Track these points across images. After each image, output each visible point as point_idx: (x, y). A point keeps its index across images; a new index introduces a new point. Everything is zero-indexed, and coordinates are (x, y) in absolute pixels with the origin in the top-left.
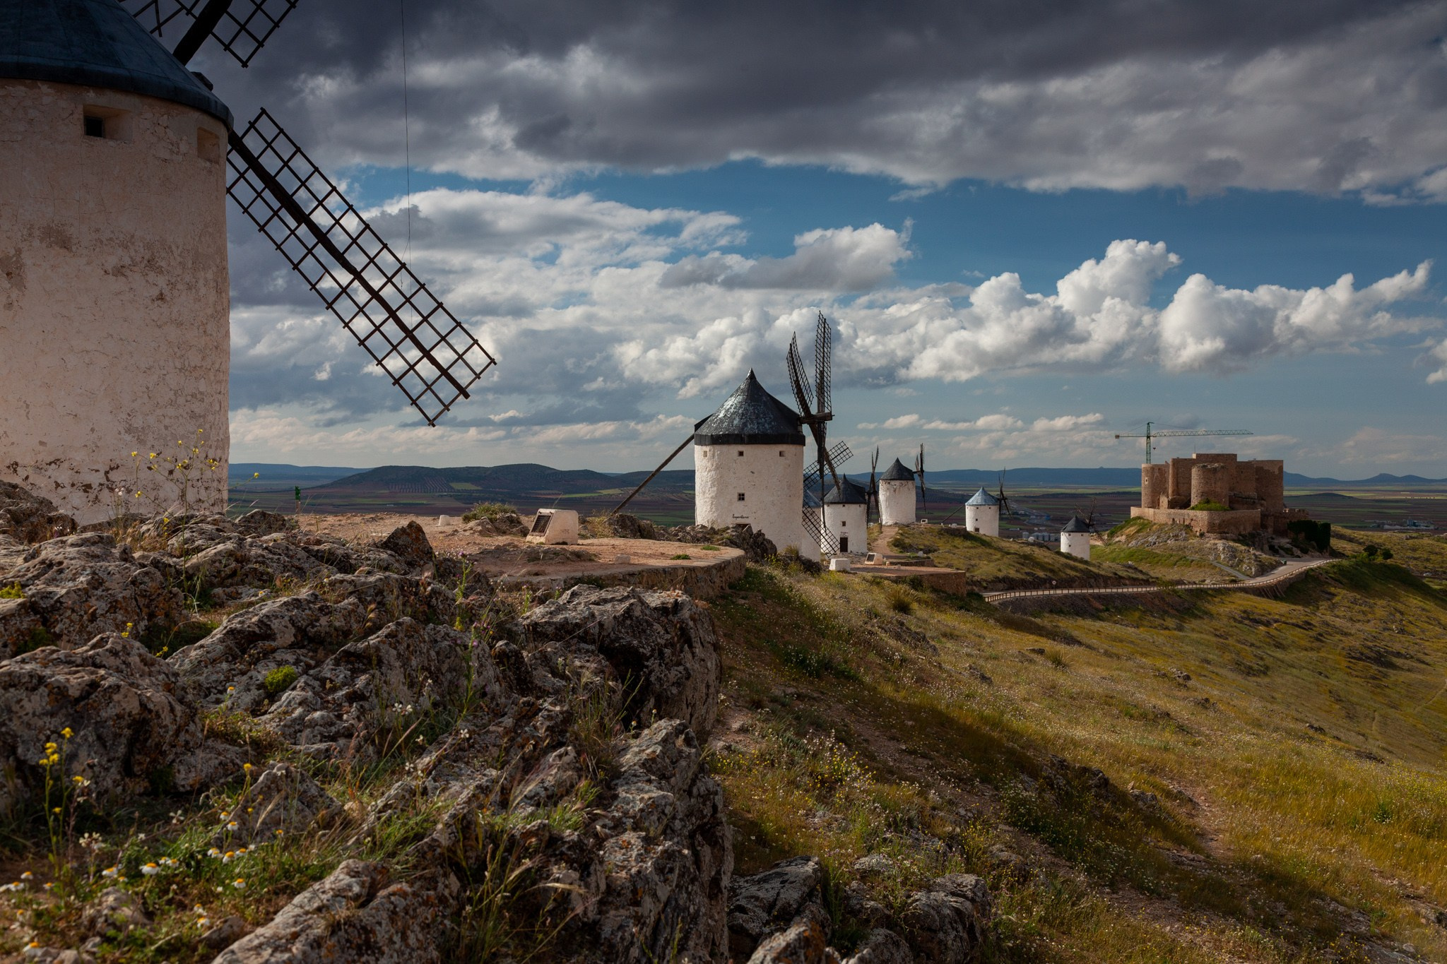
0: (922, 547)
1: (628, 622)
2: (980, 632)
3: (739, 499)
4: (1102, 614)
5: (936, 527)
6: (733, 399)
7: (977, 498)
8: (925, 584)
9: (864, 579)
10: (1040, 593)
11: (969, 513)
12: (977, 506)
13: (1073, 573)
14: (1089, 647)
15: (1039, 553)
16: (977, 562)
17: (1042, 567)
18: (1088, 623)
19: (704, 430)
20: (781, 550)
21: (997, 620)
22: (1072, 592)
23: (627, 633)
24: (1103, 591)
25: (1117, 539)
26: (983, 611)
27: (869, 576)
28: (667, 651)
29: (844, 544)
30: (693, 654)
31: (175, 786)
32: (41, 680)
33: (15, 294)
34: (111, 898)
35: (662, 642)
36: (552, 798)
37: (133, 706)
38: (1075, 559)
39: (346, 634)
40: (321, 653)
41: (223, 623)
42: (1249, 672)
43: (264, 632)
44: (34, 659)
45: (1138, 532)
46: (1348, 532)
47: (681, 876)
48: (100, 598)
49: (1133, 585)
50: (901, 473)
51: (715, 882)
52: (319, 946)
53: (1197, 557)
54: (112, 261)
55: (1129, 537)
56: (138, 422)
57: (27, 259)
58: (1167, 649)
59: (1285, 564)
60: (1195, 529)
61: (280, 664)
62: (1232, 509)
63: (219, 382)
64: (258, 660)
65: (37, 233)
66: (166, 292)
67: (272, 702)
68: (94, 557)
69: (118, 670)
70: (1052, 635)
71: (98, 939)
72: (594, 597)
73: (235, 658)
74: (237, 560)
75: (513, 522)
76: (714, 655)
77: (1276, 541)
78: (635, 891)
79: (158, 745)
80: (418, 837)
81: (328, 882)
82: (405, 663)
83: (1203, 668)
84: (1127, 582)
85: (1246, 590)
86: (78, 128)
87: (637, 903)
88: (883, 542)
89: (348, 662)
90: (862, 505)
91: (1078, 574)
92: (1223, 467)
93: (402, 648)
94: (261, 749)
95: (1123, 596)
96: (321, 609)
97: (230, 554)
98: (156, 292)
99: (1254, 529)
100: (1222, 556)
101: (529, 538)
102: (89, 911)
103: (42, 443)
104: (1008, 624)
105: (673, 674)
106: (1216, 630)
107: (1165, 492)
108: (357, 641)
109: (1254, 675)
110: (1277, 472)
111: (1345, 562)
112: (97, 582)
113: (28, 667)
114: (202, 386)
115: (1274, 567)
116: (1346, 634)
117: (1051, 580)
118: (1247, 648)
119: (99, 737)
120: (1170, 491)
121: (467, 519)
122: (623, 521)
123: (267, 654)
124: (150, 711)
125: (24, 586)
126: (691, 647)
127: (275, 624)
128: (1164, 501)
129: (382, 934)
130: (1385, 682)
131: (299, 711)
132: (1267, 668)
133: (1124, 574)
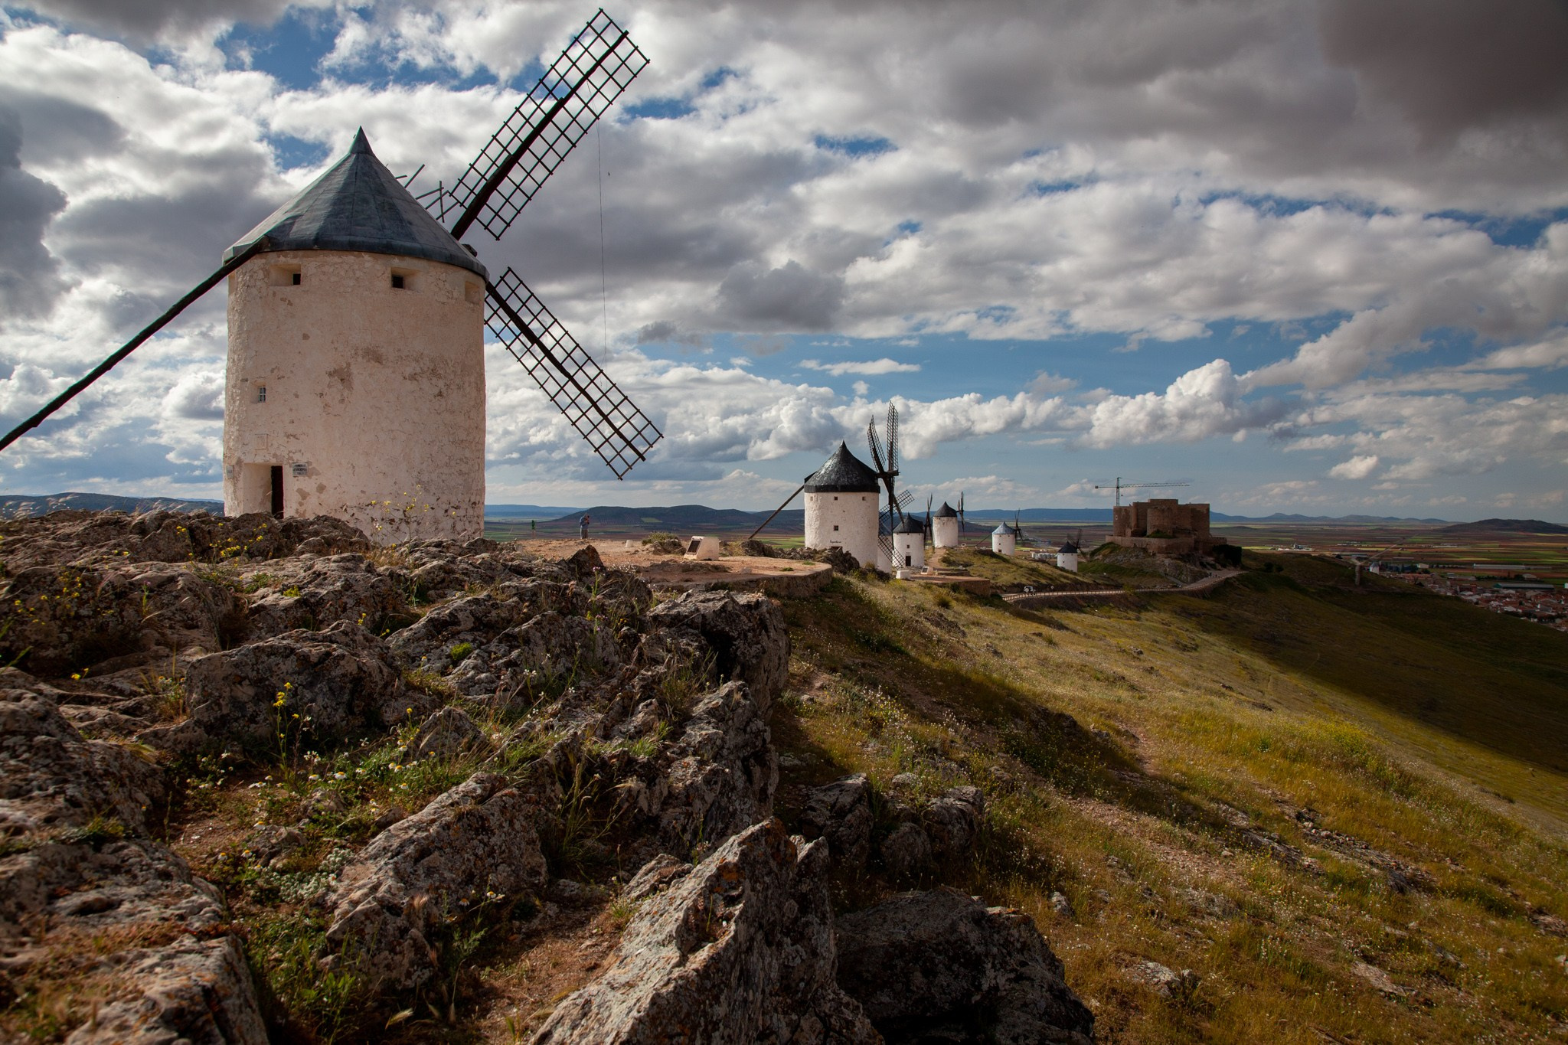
0: (962, 563)
1: (724, 614)
2: (997, 621)
3: (835, 530)
4: (1085, 609)
5: (972, 549)
7: (1000, 529)
8: (962, 588)
9: (920, 584)
10: (1043, 594)
11: (995, 539)
12: (1000, 535)
13: (1065, 581)
14: (1075, 632)
15: (1042, 567)
16: (1000, 573)
17: (1045, 576)
18: (1075, 615)
19: (811, 482)
20: (863, 565)
21: (1011, 613)
22: (1064, 593)
23: (722, 622)
24: (1085, 593)
25: (1096, 558)
26: (1001, 606)
27: (922, 582)
28: (750, 635)
29: (908, 560)
30: (769, 637)
31: (383, 722)
32: (293, 650)
33: (346, 394)
34: (318, 794)
35: (747, 628)
36: (639, 733)
37: (352, 668)
38: (1067, 571)
39: (508, 622)
40: (491, 634)
41: (429, 613)
42: (1185, 648)
43: (453, 620)
44: (290, 637)
45: (1110, 553)
47: (723, 786)
48: (349, 597)
49: (1106, 589)
50: (948, 512)
51: (764, 790)
52: (449, 828)
53: (1151, 569)
54: (409, 371)
55: (1104, 556)
56: (425, 478)
57: (354, 370)
58: (1129, 633)
59: (1211, 574)
60: (1150, 551)
61: (462, 641)
62: (1175, 537)
63: (478, 450)
64: (448, 639)
65: (360, 352)
66: (444, 390)
67: (455, 667)
68: (348, 569)
69: (347, 645)
70: (1050, 623)
71: (307, 820)
72: (701, 598)
73: (433, 637)
74: (445, 572)
75: (676, 545)
76: (785, 637)
77: (1205, 559)
78: (688, 796)
79: (370, 695)
80: (534, 758)
81: (461, 787)
82: (547, 642)
83: (1151, 646)
84: (1102, 587)
85: (1183, 593)
86: (388, 283)
87: (690, 805)
88: (935, 560)
89: (507, 641)
90: (921, 534)
91: (1069, 581)
92: (1168, 508)
93: (544, 632)
94: (441, 698)
95: (1099, 596)
96: (492, 605)
97: (440, 567)
98: (436, 391)
99: (1189, 551)
100: (1168, 569)
101: (686, 556)
102: (304, 802)
103: (363, 492)
105: (754, 650)
107: (1129, 525)
108: (516, 626)
109: (1188, 650)
110: (1205, 512)
111: (1251, 573)
112: (348, 586)
113: (285, 642)
114: (467, 453)
115: (1203, 576)
117: (1050, 585)
119: (330, 689)
120: (1133, 525)
121: (645, 543)
123: (454, 635)
124: (365, 672)
125: (300, 588)
126: (767, 631)
127: (460, 616)
128: (1129, 532)
129: (493, 822)
131: (472, 672)
132: (1197, 646)
133: (1100, 582)
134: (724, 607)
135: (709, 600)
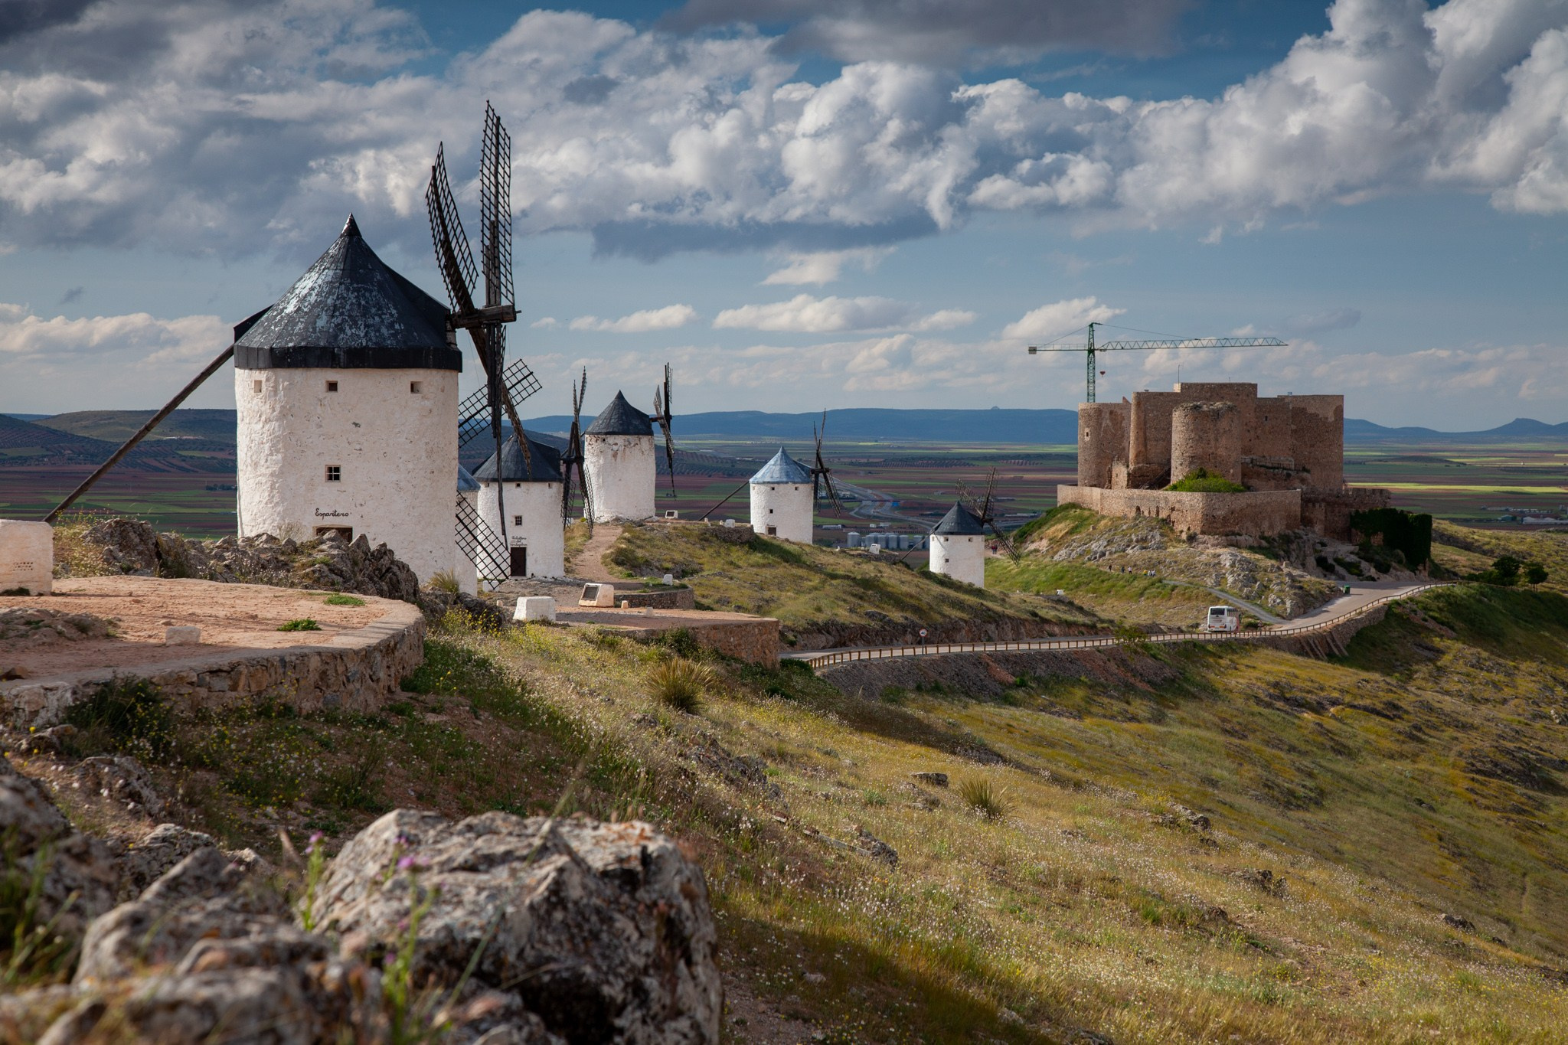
0: (669, 565)
1: (558, 915)
2: (830, 745)
3: (330, 478)
4: (1013, 693)
5: (695, 526)
6: (314, 275)
7: (771, 469)
8: (704, 646)
9: (584, 637)
10: (897, 653)
11: (757, 498)
12: (772, 485)
13: (955, 614)
15: (894, 578)
16: (776, 593)
17: (898, 601)
18: (989, 710)
19: (255, 338)
20: (425, 583)
21: (843, 715)
22: (956, 649)
23: (559, 943)
24: (1013, 647)
25: (1032, 547)
26: (815, 696)
27: (592, 629)
29: (518, 560)
38: (958, 587)
42: (1290, 801)
45: (1071, 532)
46: (1460, 531)
49: (1066, 635)
50: (626, 421)
53: (1182, 580)
55: (1056, 543)
58: (1138, 759)
59: (1347, 593)
60: (1178, 527)
62: (1248, 488)
70: (950, 742)
77: (1329, 549)
83: (1205, 795)
84: (1056, 630)
85: (1276, 643)
88: (593, 558)
90: (555, 485)
91: (965, 616)
92: (1230, 409)
95: (1052, 656)
99: (1288, 527)
100: (1230, 579)
104: (865, 722)
106: (1224, 720)
107: (1122, 456)
109: (1298, 807)
110: (1331, 419)
111: (1459, 590)
115: (1325, 598)
116: (1464, 727)
117: (914, 628)
118: (1282, 755)
120: (1132, 455)
122: (124, 535)
126: (689, 963)
128: (1120, 473)
130: (1541, 818)
132: (1322, 793)
133: (1050, 614)
134: (557, 888)
135: (490, 861)
